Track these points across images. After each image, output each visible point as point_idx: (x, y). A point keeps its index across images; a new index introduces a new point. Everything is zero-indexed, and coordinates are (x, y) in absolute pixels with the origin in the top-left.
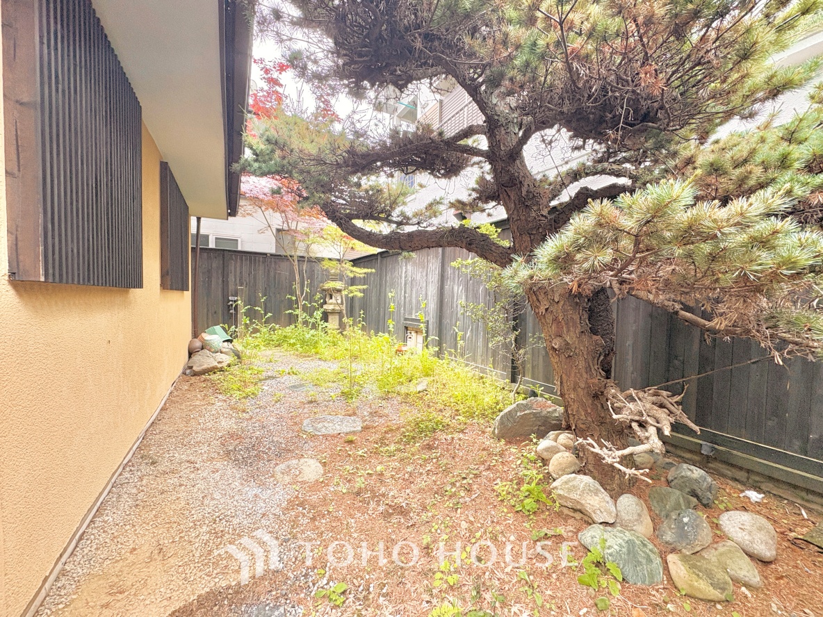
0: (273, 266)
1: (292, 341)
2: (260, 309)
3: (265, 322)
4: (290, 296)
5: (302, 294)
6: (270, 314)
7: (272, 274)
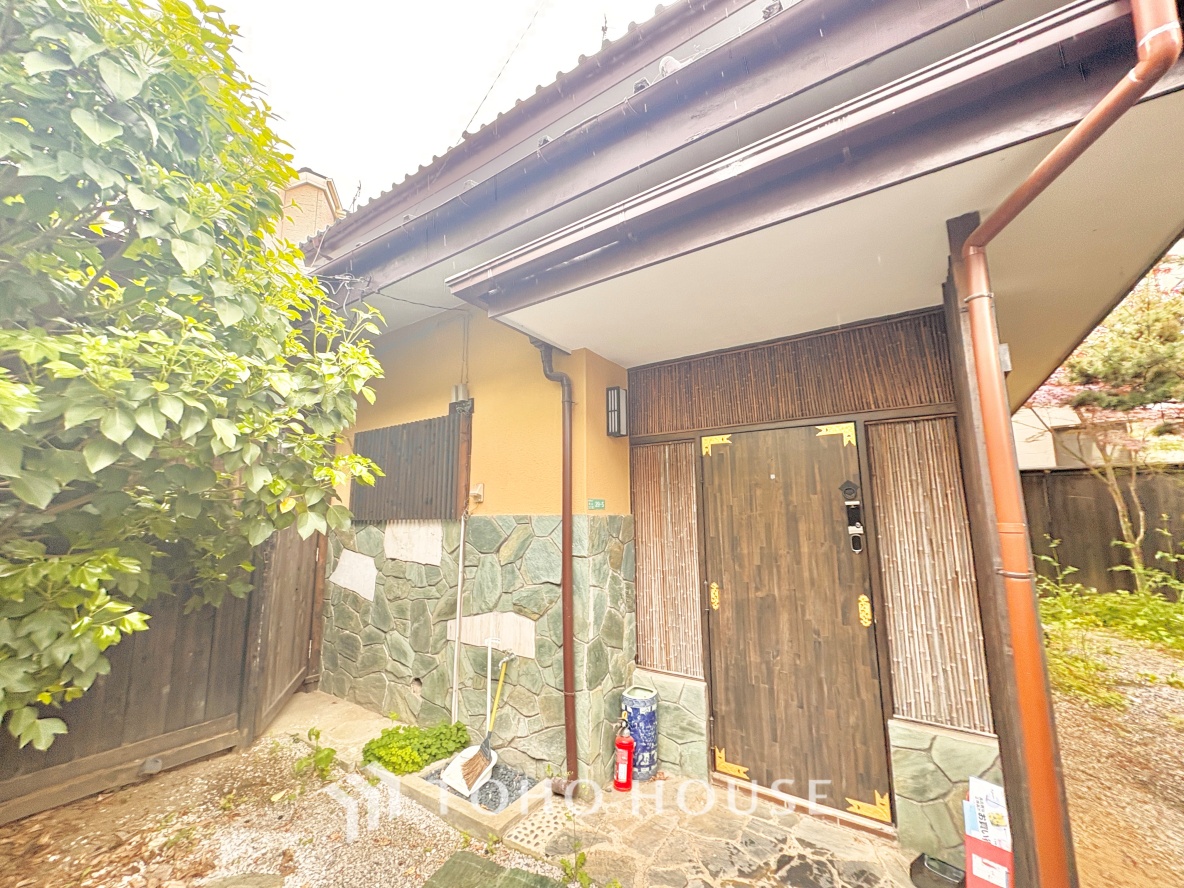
0: (1059, 487)
1: (1140, 622)
2: (1050, 559)
3: (1064, 581)
4: (1120, 542)
5: (1136, 535)
6: (1071, 569)
7: (1059, 500)
